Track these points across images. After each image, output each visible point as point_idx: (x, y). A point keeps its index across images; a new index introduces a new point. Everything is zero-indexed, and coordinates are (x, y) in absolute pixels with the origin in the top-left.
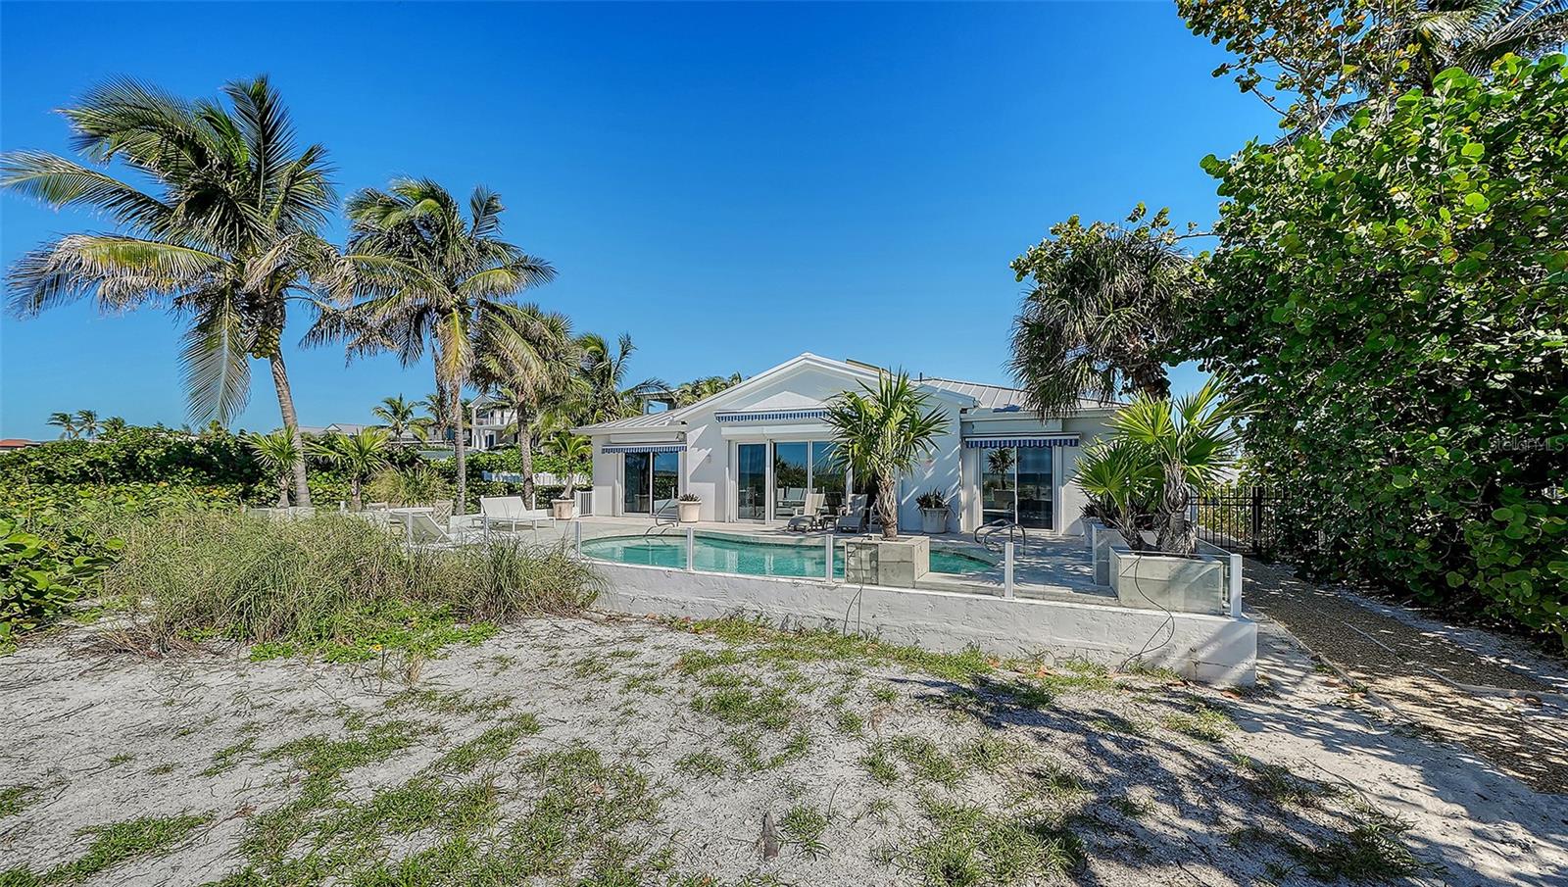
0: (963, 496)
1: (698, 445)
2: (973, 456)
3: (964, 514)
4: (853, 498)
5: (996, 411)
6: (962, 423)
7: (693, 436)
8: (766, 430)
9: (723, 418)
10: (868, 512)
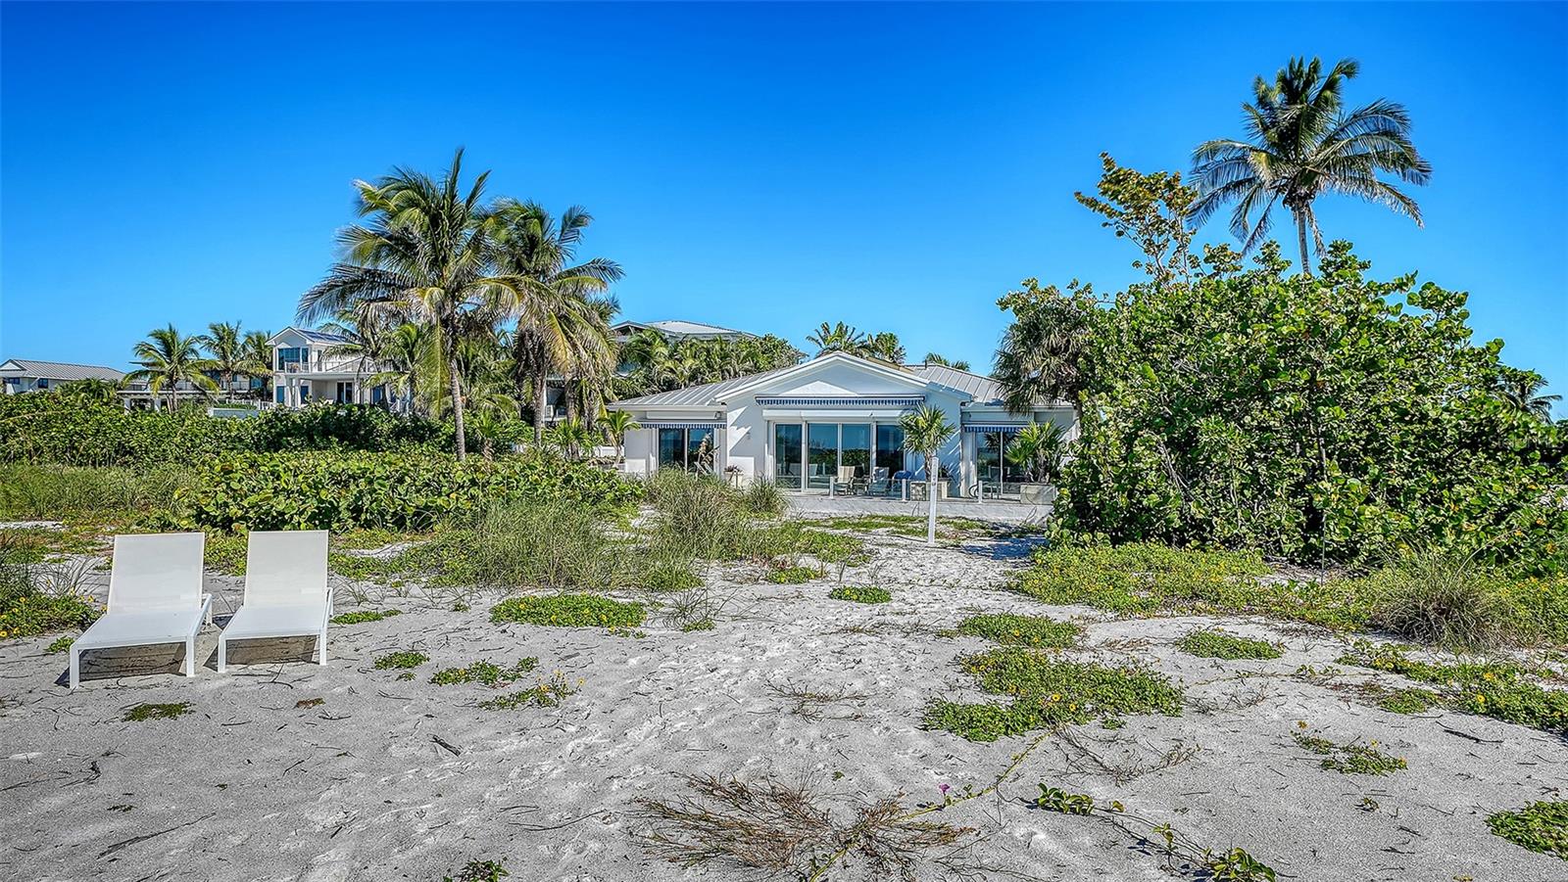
0: (963, 470)
1: (738, 424)
2: (970, 438)
3: (963, 483)
4: (877, 471)
5: (987, 404)
6: (962, 413)
7: (732, 416)
8: (804, 413)
9: (763, 401)
10: (890, 482)
